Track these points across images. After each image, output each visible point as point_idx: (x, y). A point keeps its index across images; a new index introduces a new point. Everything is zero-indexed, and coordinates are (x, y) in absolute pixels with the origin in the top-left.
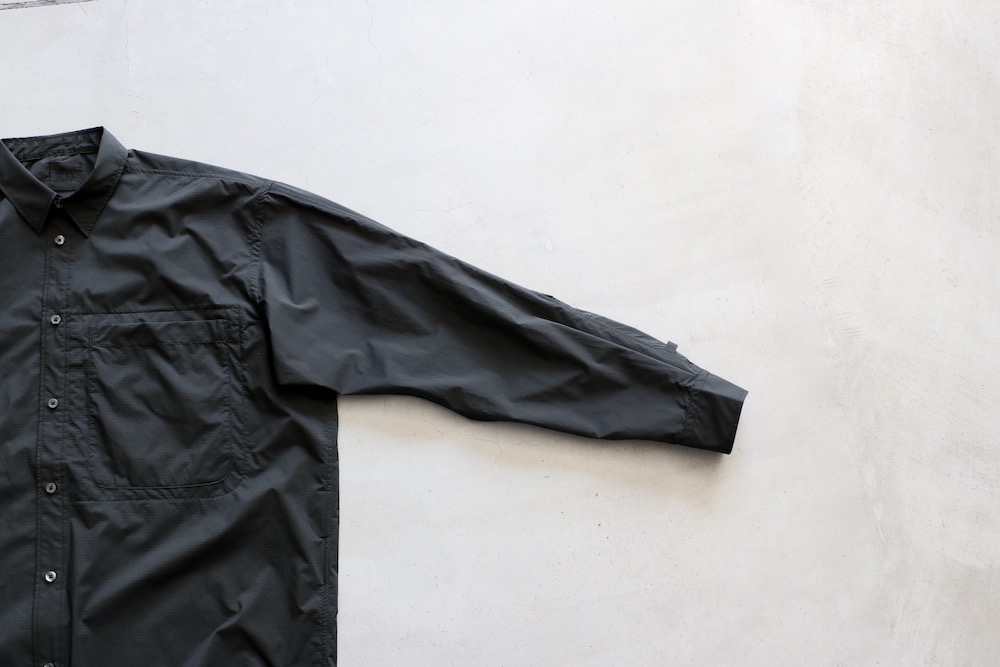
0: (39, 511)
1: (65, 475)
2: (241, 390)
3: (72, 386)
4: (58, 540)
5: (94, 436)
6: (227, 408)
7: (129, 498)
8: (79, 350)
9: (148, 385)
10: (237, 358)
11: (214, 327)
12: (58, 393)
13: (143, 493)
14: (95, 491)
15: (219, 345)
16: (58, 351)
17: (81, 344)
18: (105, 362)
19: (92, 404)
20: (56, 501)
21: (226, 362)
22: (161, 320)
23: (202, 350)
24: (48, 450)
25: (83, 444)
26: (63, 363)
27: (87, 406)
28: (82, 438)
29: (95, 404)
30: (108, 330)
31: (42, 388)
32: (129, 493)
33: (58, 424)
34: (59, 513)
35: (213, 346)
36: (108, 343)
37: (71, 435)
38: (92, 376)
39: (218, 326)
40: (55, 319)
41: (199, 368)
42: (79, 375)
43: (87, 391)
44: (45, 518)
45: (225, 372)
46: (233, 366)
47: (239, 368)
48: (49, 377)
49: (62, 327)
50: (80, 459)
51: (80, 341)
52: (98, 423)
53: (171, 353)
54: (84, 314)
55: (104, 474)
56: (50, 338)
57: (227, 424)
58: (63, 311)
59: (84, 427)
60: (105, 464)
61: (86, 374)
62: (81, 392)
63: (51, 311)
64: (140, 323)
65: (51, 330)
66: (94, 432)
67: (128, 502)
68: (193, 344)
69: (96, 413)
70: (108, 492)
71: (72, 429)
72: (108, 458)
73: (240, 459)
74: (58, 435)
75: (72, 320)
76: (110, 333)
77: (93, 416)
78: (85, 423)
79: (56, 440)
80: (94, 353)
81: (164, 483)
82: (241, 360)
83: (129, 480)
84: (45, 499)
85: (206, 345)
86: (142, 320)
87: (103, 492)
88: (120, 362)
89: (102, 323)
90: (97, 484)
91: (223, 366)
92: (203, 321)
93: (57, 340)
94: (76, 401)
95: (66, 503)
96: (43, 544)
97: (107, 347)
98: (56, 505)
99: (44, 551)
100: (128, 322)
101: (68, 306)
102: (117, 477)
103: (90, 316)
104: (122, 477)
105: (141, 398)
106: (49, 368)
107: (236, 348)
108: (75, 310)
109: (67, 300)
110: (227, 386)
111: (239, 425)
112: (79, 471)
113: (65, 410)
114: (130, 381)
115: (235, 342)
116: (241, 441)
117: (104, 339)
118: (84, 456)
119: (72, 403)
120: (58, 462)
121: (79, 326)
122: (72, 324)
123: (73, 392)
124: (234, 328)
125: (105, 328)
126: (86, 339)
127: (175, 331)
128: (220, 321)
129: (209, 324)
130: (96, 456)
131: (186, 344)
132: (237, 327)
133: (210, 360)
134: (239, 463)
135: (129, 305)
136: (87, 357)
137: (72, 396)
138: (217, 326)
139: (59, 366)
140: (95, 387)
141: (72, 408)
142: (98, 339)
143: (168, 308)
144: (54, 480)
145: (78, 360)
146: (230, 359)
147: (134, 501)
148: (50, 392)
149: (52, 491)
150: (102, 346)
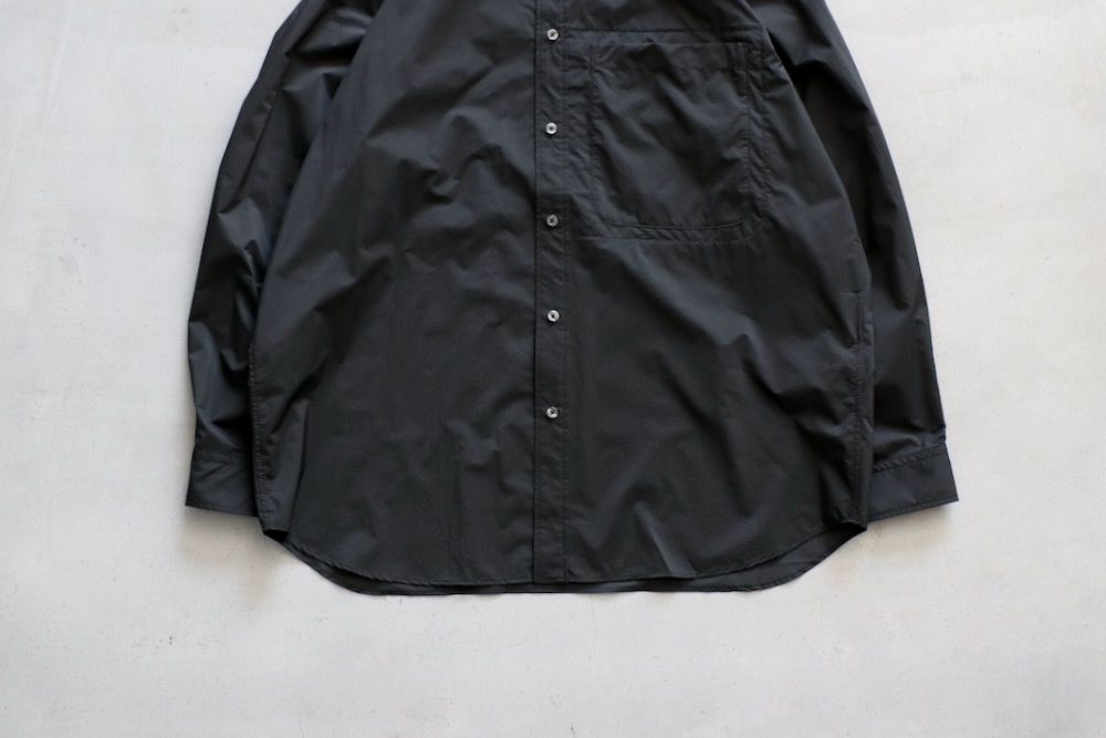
0: (538, 245)
1: (569, 209)
2: (761, 122)
3: (572, 111)
4: (560, 278)
5: (598, 168)
6: (746, 142)
7: (637, 237)
8: (578, 70)
9: (657, 114)
10: (758, 87)
11: (733, 52)
12: (557, 118)
13: (652, 232)
14: (601, 226)
15: (738, 72)
16: (556, 72)
17: (580, 62)
18: (608, 85)
19: (593, 131)
20: (558, 235)
21: (745, 92)
22: (672, 41)
23: (718, 76)
24: (548, 180)
25: (587, 175)
26: (561, 85)
27: (589, 134)
28: (586, 169)
29: (599, 132)
30: (612, 50)
31: (537, 111)
32: (638, 232)
33: (558, 152)
34: (560, 249)
35: (731, 72)
36: (612, 64)
37: (573, 165)
38: (596, 101)
39: (739, 50)
40: (552, 34)
41: (714, 97)
42: (579, 99)
43: (589, 117)
44: (546, 254)
45: (743, 102)
46: (753, 96)
47: (760, 98)
48: (545, 100)
49: (559, 43)
50: (585, 191)
51: (580, 60)
52: (602, 153)
53: (684, 79)
54: (584, 30)
55: (609, 209)
56: (547, 55)
57: (746, 160)
58: (560, 25)
59: (586, 157)
60: (611, 199)
61: (588, 97)
62: (582, 118)
63: (547, 24)
64: (647, 44)
65: (546, 46)
66: (597, 163)
67: (637, 241)
68: (708, 69)
69: (600, 142)
70: (615, 230)
71: (573, 158)
72: (613, 193)
73: (759, 199)
74: (559, 164)
75: (570, 36)
76: (614, 53)
77: (597, 146)
78: (586, 151)
79: (556, 169)
80: (597, 75)
81: (676, 223)
82: (762, 89)
83: (638, 217)
84: (544, 232)
85: (723, 71)
86: (650, 40)
87: (608, 228)
88: (626, 87)
89: (604, 43)
90: (603, 219)
91: (740, 94)
92: (719, 44)
93: (554, 59)
94: (576, 127)
95: (568, 238)
96: (544, 281)
97: (612, 69)
98: (557, 240)
99: (545, 289)
100: (635, 42)
101: (566, 20)
102: (624, 214)
103: (590, 33)
104: (629, 212)
105: (648, 127)
106: (545, 89)
107: (756, 75)
108: (573, 25)
109: (565, 13)
110: (746, 117)
111: (759, 162)
112: (584, 204)
113: (565, 137)
114: (638, 108)
115: (756, 68)
116: (761, 180)
117: (608, 60)
118: (587, 187)
119: (572, 130)
120: (560, 193)
121: (581, 42)
122: (570, 40)
123: (573, 117)
124: (755, 53)
125: (608, 48)
126: (587, 58)
127: (689, 55)
128: (740, 44)
129: (727, 49)
130: (601, 190)
131: (700, 70)
132: (759, 52)
133: (728, 89)
134: (758, 203)
135: (635, 22)
136: (588, 78)
137: (572, 122)
138: (736, 49)
139: (557, 88)
140: (598, 112)
141: (572, 134)
142: (600, 60)
143: (680, 27)
144: (555, 212)
145: (578, 82)
146: (749, 88)
147: (644, 241)
148: (547, 115)
149: (551, 224)
150: (605, 67)
